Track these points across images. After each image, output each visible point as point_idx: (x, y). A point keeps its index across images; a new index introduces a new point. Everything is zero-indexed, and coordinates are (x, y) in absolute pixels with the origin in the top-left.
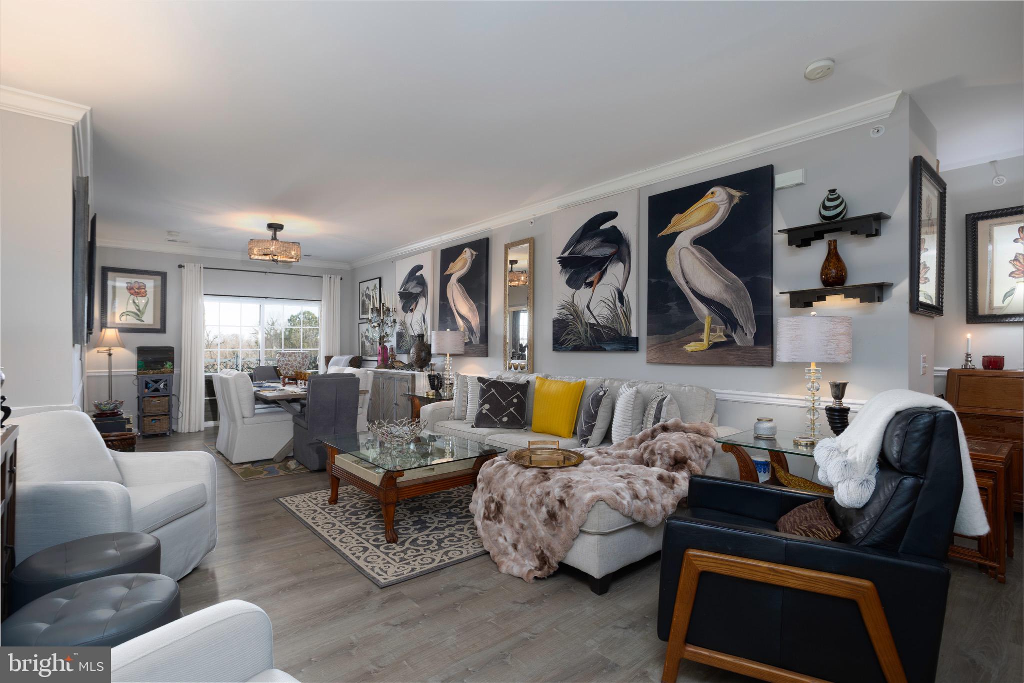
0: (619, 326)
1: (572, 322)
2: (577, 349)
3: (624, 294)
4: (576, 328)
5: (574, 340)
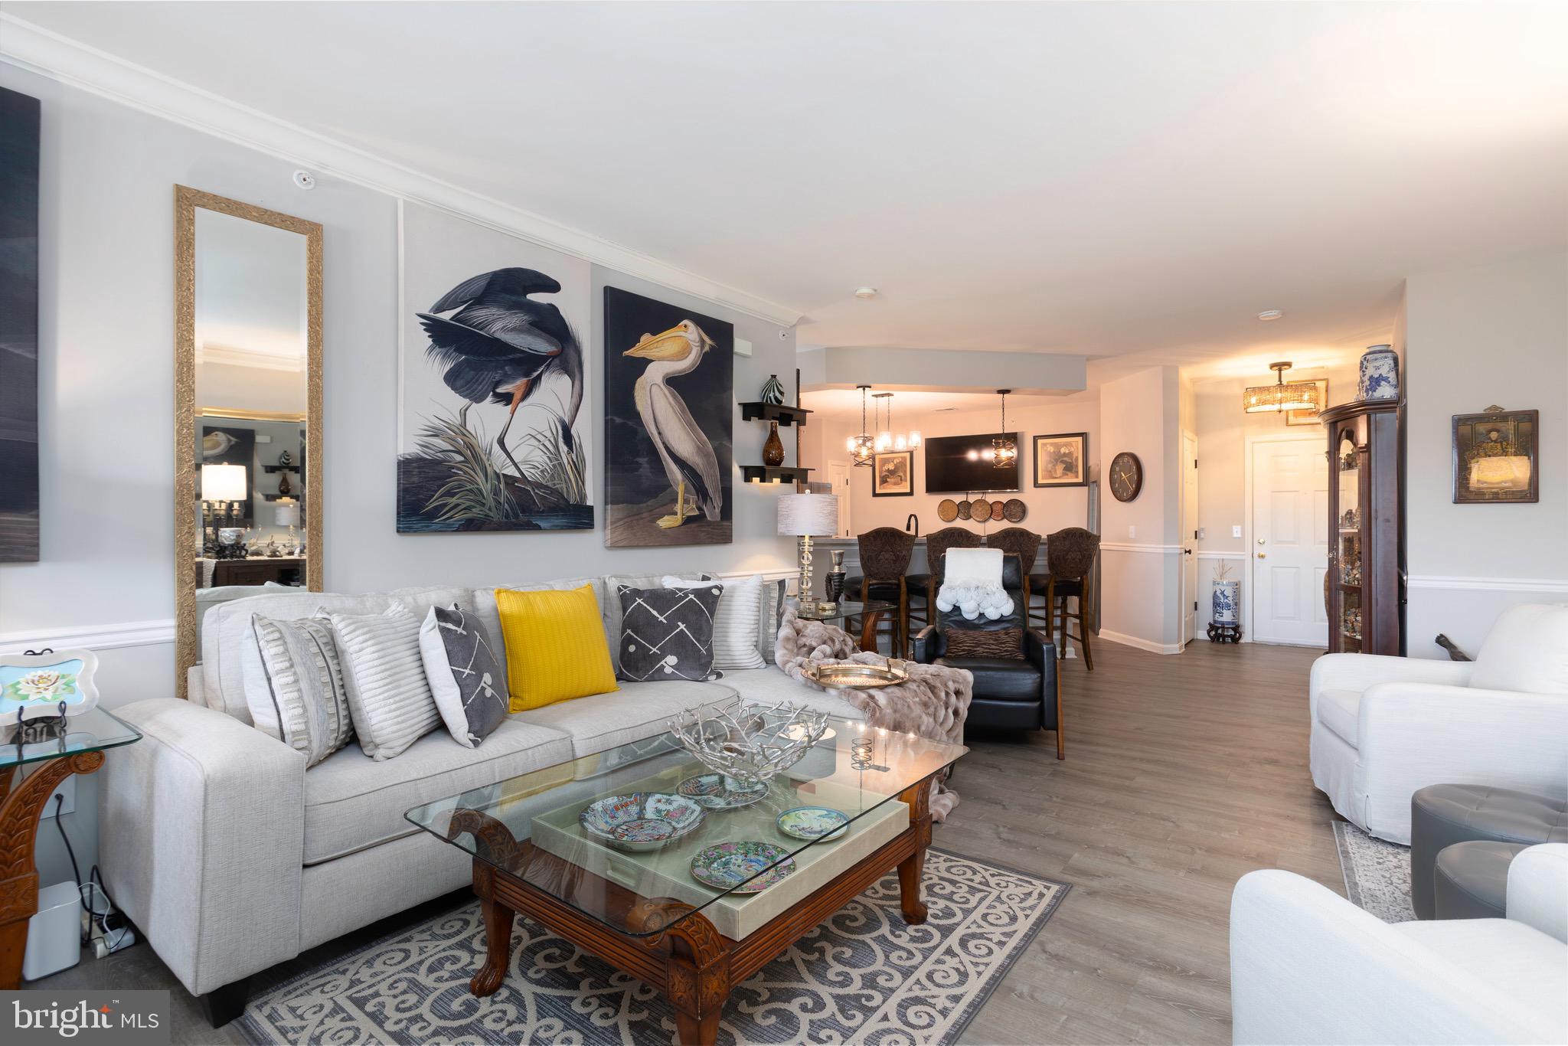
0: (564, 486)
1: (461, 470)
2: (472, 526)
3: (572, 432)
4: (473, 482)
5: (468, 508)
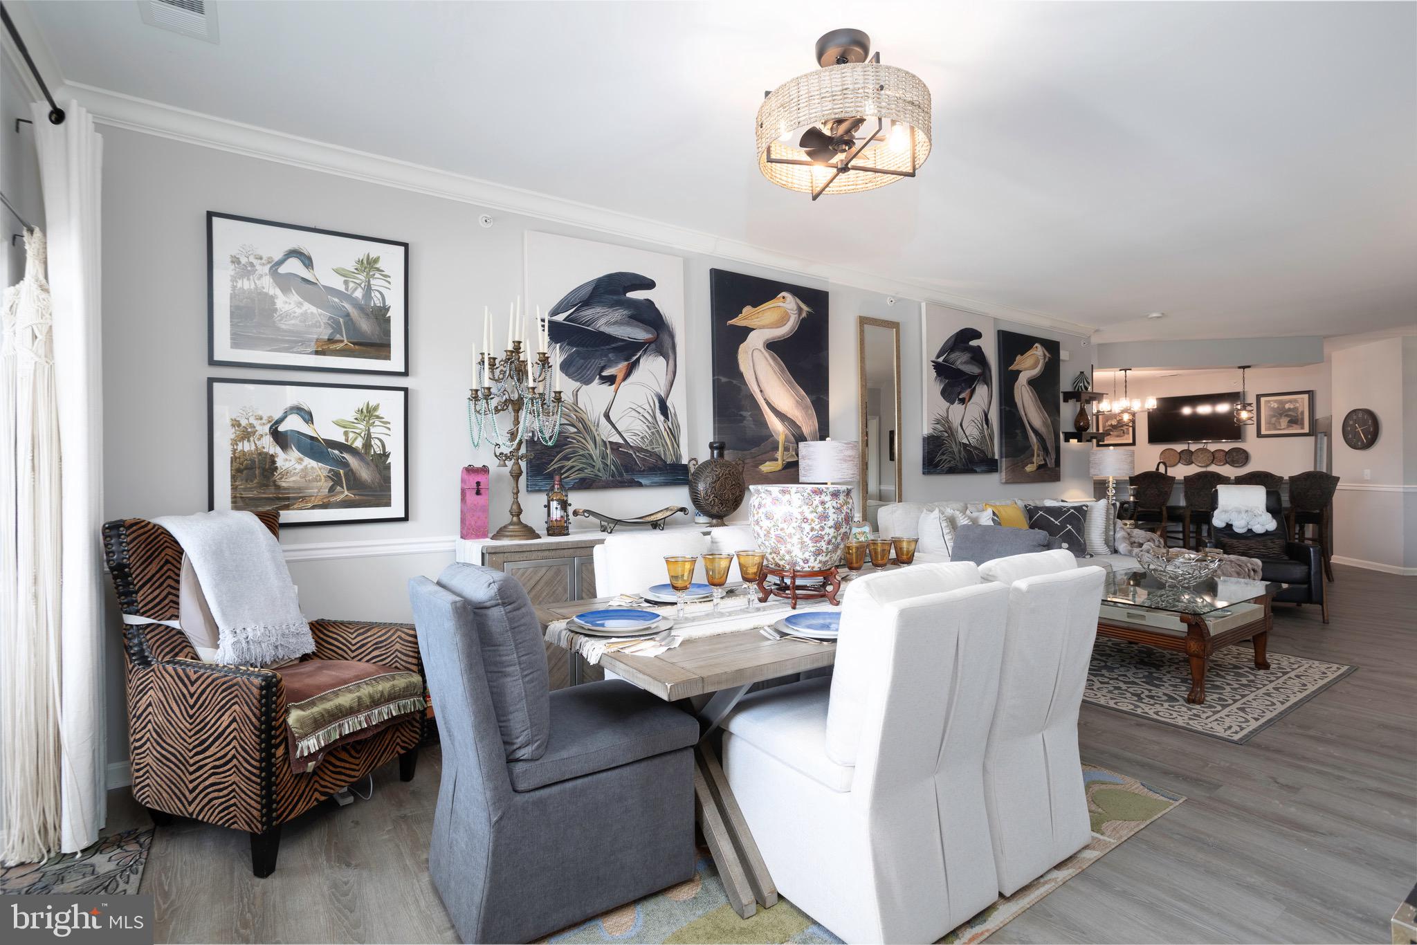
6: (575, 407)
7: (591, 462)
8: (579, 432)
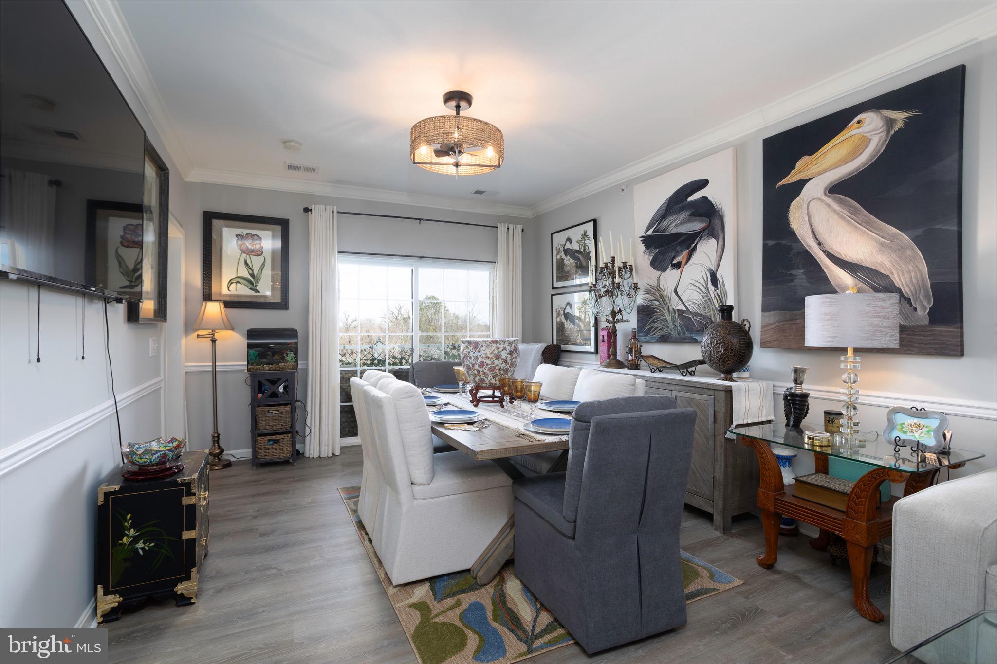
6: (658, 288)
7: (667, 324)
8: (660, 304)
